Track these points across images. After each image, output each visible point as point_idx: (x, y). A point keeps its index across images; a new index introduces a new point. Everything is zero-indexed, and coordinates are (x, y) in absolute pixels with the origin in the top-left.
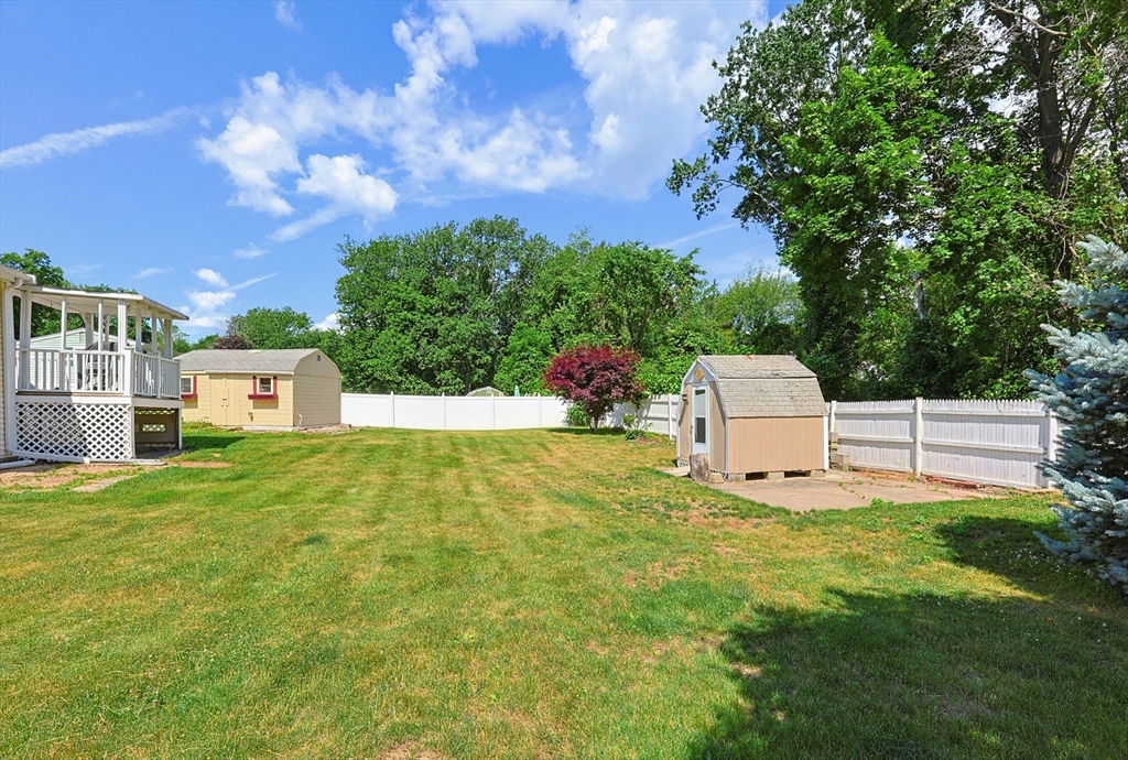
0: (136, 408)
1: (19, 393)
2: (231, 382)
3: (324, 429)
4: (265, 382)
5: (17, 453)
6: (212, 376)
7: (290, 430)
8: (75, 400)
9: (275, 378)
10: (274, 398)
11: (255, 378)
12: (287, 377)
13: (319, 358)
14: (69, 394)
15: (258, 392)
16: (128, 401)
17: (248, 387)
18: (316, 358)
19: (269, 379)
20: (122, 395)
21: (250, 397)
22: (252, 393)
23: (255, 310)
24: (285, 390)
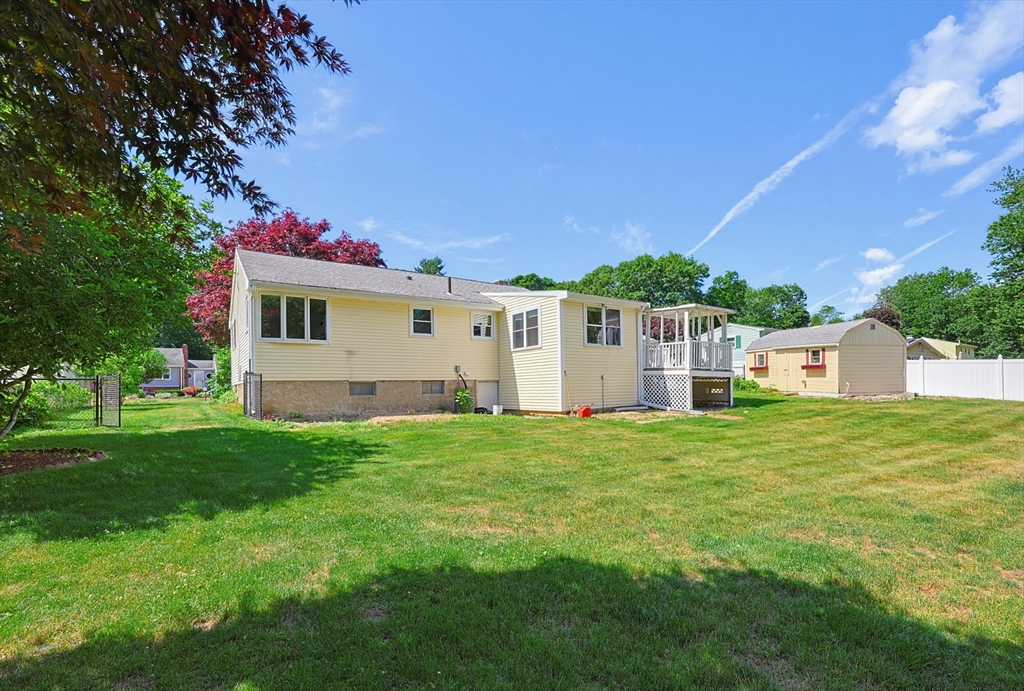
0: (694, 378)
1: (645, 370)
2: (791, 355)
3: (878, 397)
4: (815, 353)
5: (642, 402)
6: (778, 351)
7: (836, 396)
8: (665, 372)
9: (823, 350)
10: (823, 367)
11: (807, 351)
12: (833, 348)
13: (873, 327)
14: (663, 369)
15: (810, 363)
16: (687, 372)
17: (802, 358)
18: (869, 327)
19: (819, 351)
20: (685, 369)
21: (803, 367)
22: (805, 364)
23: (906, 278)
24: (832, 359)
